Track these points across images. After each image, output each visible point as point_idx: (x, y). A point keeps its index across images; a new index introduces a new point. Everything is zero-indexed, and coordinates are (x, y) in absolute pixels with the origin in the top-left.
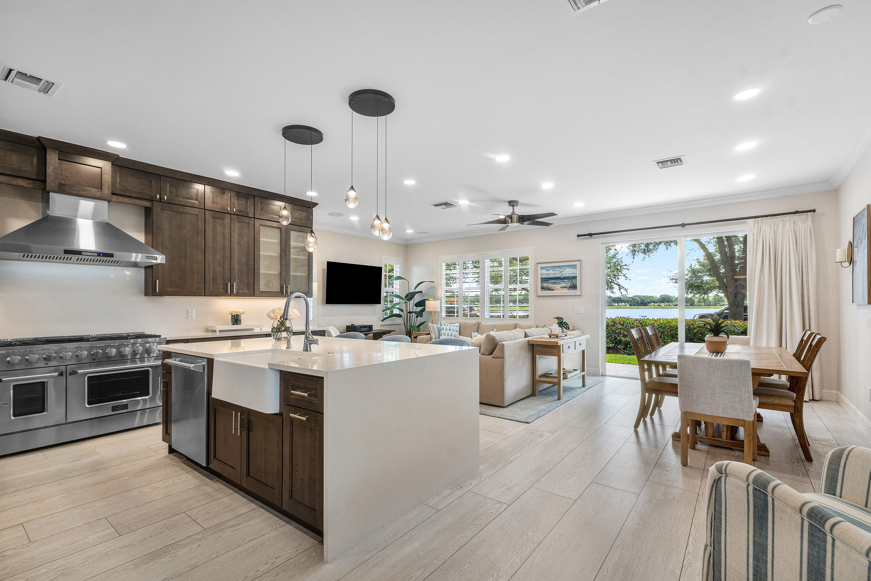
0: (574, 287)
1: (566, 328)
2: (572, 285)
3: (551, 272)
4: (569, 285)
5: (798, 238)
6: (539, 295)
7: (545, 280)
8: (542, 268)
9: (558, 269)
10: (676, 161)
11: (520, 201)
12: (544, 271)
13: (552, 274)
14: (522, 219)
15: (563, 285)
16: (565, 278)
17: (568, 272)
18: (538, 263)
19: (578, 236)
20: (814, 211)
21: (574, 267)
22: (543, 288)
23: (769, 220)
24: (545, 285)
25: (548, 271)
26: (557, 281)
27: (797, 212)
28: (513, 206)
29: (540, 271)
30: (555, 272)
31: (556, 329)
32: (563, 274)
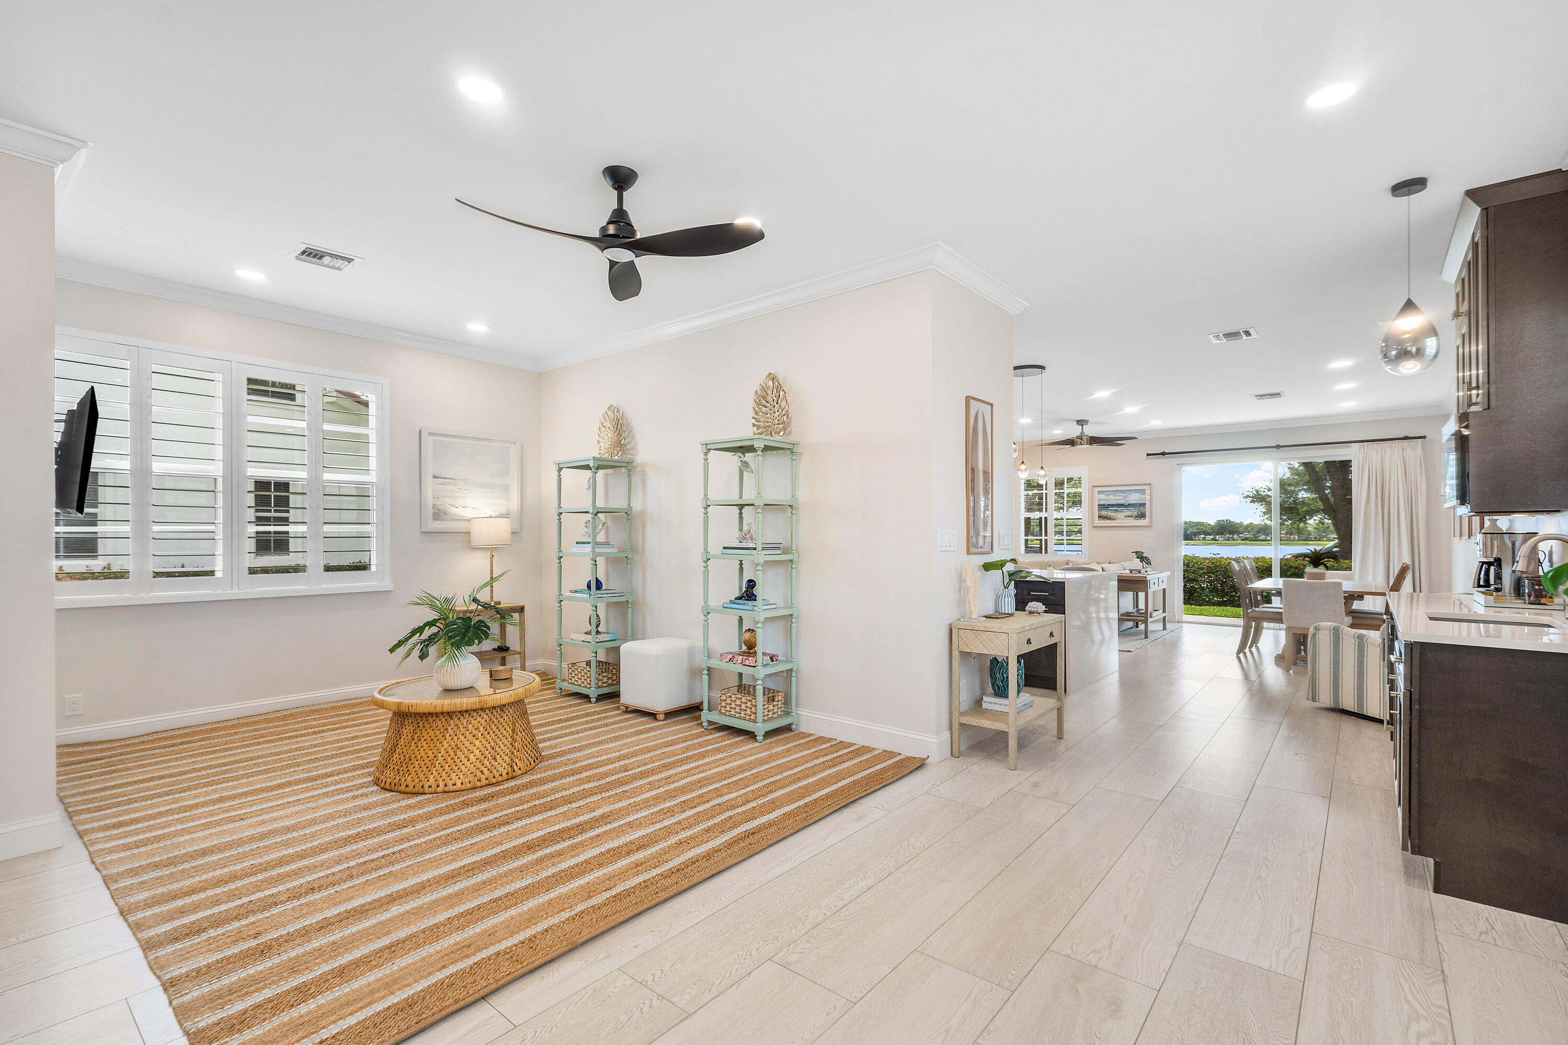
0: (1142, 516)
1: (1147, 563)
2: (1139, 513)
3: (1112, 497)
4: (1135, 513)
5: (1407, 466)
6: (1095, 525)
7: (1102, 507)
8: (1099, 492)
9: (1121, 494)
10: (1277, 395)
11: (1090, 420)
12: (1102, 496)
13: (1112, 499)
14: (1094, 440)
15: (1128, 513)
16: (1129, 505)
17: (1134, 498)
18: (1094, 487)
19: (1148, 455)
20: (1424, 437)
21: (1143, 492)
22: (1101, 517)
23: (1376, 446)
24: (1104, 513)
25: (1107, 496)
26: (1119, 509)
27: (1406, 438)
28: (1082, 425)
29: (1097, 496)
30: (1118, 497)
31: (1137, 564)
32: (1127, 500)
